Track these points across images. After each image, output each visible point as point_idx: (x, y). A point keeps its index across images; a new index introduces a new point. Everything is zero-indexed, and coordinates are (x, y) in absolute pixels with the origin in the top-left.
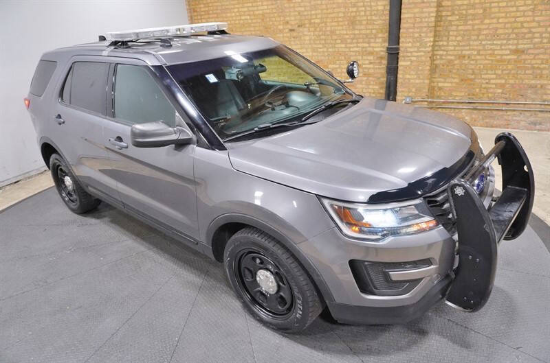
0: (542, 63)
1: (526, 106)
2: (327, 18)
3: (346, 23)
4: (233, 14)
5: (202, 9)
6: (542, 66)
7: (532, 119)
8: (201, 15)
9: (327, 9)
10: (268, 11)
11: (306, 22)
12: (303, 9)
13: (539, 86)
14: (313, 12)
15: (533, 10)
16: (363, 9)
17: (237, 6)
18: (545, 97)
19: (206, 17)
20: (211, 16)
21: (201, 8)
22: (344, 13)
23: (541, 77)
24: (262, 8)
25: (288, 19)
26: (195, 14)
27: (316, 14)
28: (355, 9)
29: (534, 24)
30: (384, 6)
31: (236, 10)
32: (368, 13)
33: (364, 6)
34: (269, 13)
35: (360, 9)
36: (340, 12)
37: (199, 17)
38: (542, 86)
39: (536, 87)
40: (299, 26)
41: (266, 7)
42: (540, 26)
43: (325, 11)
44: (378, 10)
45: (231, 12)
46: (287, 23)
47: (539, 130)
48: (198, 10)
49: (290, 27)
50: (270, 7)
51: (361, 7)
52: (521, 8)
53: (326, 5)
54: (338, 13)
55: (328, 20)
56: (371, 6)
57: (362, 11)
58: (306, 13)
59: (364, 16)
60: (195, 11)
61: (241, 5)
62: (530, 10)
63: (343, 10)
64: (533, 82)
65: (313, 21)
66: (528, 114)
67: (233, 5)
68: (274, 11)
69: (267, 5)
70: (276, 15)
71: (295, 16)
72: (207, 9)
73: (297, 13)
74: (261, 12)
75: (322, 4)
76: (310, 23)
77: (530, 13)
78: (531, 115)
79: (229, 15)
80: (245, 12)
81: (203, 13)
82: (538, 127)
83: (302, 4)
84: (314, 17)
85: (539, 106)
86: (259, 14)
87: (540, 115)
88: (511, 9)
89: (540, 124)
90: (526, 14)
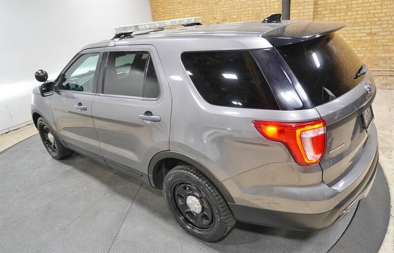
0: (390, 42)
1: (379, 72)
2: (241, 14)
3: (254, 18)
4: (180, 14)
5: (161, 11)
6: (390, 44)
7: (384, 82)
8: (160, 15)
9: (241, 9)
10: (203, 11)
11: (228, 17)
12: (225, 9)
13: (388, 58)
14: (232, 11)
15: (381, 5)
16: (265, 8)
17: (182, 8)
18: (392, 66)
19: (163, 15)
20: (166, 15)
21: (159, 10)
22: (252, 11)
23: (389, 51)
24: (199, 9)
25: (215, 16)
26: (156, 14)
27: (234, 12)
28: (259, 8)
29: (382, 15)
30: (279, 5)
31: (182, 11)
32: (268, 11)
33: (265, 6)
34: (203, 12)
35: (263, 8)
36: (250, 10)
37: (158, 16)
38: (390, 58)
39: (386, 58)
40: (223, 20)
41: (201, 9)
42: (386, 16)
43: (239, 10)
44: (274, 8)
45: (179, 13)
46: (215, 18)
47: (389, 89)
48: (158, 11)
49: (216, 21)
50: (204, 8)
51: (264, 6)
52: (373, 4)
53: (241, 6)
54: (249, 11)
55: (242, 16)
56: (270, 6)
57: (264, 9)
58: (227, 12)
59: (266, 12)
60: (156, 12)
61: (185, 8)
62: (379, 5)
63: (251, 9)
64: (384, 55)
65: (232, 17)
66: (381, 78)
67: (181, 7)
68: (207, 11)
69: (202, 7)
70: (208, 13)
71: (220, 14)
72: (163, 10)
73: (221, 12)
74: (198, 12)
75: (238, 5)
76: (230, 19)
77: (379, 7)
78: (383, 79)
79: (177, 14)
80: (187, 12)
81: (161, 13)
82: (388, 87)
83: (225, 6)
84: (233, 14)
85: (388, 72)
86: (197, 13)
87: (390, 78)
88: (366, 5)
89: (390, 85)
90: (376, 8)
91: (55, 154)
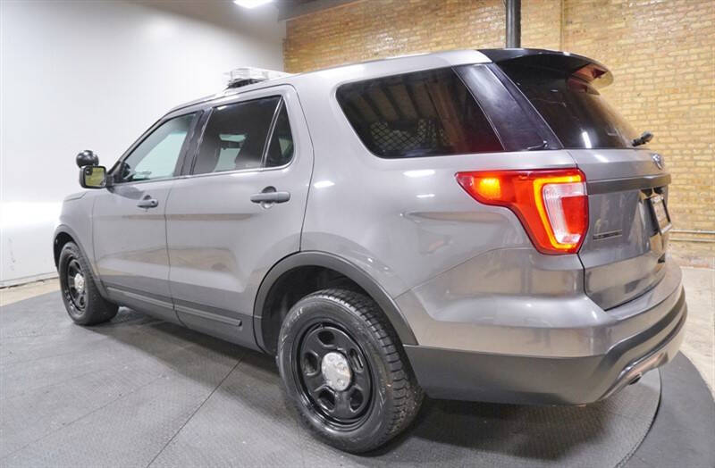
0: (688, 184)
1: (675, 235)
6: (689, 187)
7: (685, 252)
13: (687, 211)
15: (668, 124)
18: (697, 224)
23: (688, 200)
29: (672, 140)
38: (691, 212)
39: (684, 211)
42: (678, 142)
47: (695, 266)
52: (655, 122)
62: (664, 124)
64: (680, 206)
66: (679, 245)
77: (665, 128)
78: (683, 247)
82: (693, 262)
85: (690, 235)
87: (694, 246)
88: (643, 123)
89: (696, 258)
90: (661, 128)
91: (78, 316)
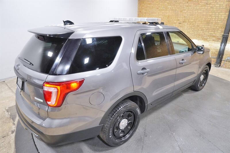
2: (197, 20)
3: (205, 23)
4: (156, 15)
5: (144, 12)
8: (143, 14)
9: (197, 16)
10: (171, 15)
11: (187, 20)
12: (187, 15)
14: (191, 17)
16: (214, 17)
17: (158, 11)
19: (145, 14)
20: (147, 14)
21: (143, 11)
22: (205, 18)
24: (169, 13)
25: (179, 18)
26: (140, 13)
27: (192, 18)
28: (210, 17)
30: (225, 17)
31: (157, 13)
32: (216, 19)
33: (215, 16)
34: (172, 16)
35: (213, 17)
36: (203, 18)
37: (142, 14)
40: (183, 22)
41: (170, 13)
43: (196, 17)
44: (221, 19)
45: (155, 14)
46: (179, 20)
48: (142, 12)
49: (179, 22)
50: (172, 13)
51: (214, 16)
53: (197, 14)
54: (202, 18)
55: (197, 21)
56: (218, 17)
57: (214, 18)
58: (187, 17)
59: (214, 20)
60: (140, 12)
61: (160, 11)
63: (205, 17)
65: (190, 20)
67: (157, 11)
68: (174, 15)
69: (171, 12)
70: (174, 16)
71: (182, 18)
72: (145, 12)
73: (183, 17)
74: (168, 15)
75: (195, 14)
76: (189, 21)
79: (154, 15)
80: (161, 14)
81: (143, 13)
83: (186, 13)
84: (191, 19)
86: (167, 16)
